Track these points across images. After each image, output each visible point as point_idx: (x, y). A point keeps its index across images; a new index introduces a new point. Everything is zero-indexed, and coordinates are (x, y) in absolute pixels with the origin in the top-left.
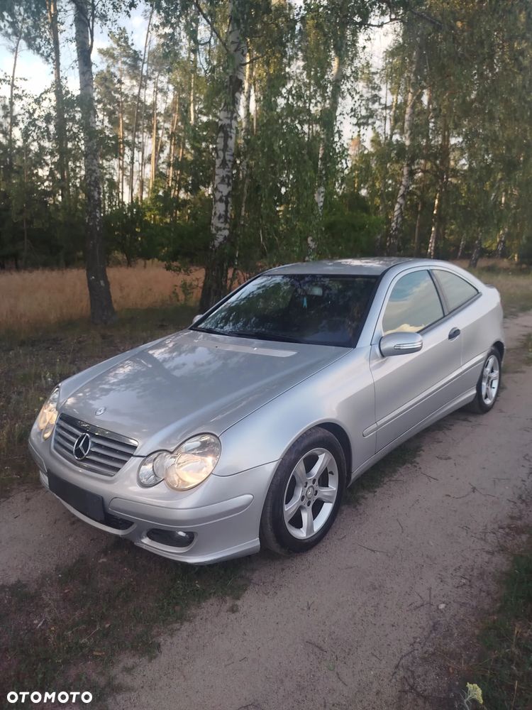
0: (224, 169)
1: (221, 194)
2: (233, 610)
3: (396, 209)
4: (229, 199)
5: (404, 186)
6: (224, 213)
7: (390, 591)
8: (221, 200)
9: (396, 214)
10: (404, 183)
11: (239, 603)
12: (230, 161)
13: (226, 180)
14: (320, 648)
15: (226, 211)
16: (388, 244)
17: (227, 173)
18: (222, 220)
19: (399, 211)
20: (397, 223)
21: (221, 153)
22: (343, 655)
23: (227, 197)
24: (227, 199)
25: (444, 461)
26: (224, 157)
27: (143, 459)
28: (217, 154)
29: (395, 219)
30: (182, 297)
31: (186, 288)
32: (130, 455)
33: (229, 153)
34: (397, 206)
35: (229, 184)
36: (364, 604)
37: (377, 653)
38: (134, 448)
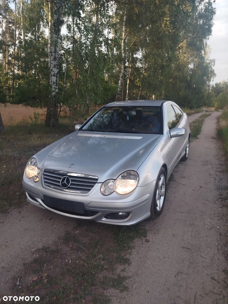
0: (55, 61)
1: (54, 73)
2: (147, 241)
3: (119, 82)
4: (58, 75)
5: (122, 73)
6: (55, 81)
7: (197, 225)
8: (54, 75)
9: (119, 84)
10: (122, 72)
11: (147, 238)
12: (57, 57)
13: (56, 66)
14: (188, 248)
15: (57, 81)
16: (117, 97)
17: (57, 63)
18: (55, 85)
19: (121, 83)
20: (120, 89)
21: (53, 54)
22: (198, 250)
23: (57, 74)
24: (57, 75)
25: (184, 178)
26: (55, 55)
27: (102, 184)
28: (52, 54)
29: (119, 87)
30: (34, 119)
31: (36, 116)
32: (95, 183)
33: (57, 54)
34: (120, 81)
35: (57, 68)
36: (192, 231)
37: (208, 246)
38: (97, 179)
